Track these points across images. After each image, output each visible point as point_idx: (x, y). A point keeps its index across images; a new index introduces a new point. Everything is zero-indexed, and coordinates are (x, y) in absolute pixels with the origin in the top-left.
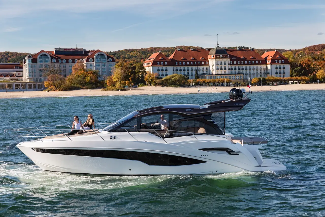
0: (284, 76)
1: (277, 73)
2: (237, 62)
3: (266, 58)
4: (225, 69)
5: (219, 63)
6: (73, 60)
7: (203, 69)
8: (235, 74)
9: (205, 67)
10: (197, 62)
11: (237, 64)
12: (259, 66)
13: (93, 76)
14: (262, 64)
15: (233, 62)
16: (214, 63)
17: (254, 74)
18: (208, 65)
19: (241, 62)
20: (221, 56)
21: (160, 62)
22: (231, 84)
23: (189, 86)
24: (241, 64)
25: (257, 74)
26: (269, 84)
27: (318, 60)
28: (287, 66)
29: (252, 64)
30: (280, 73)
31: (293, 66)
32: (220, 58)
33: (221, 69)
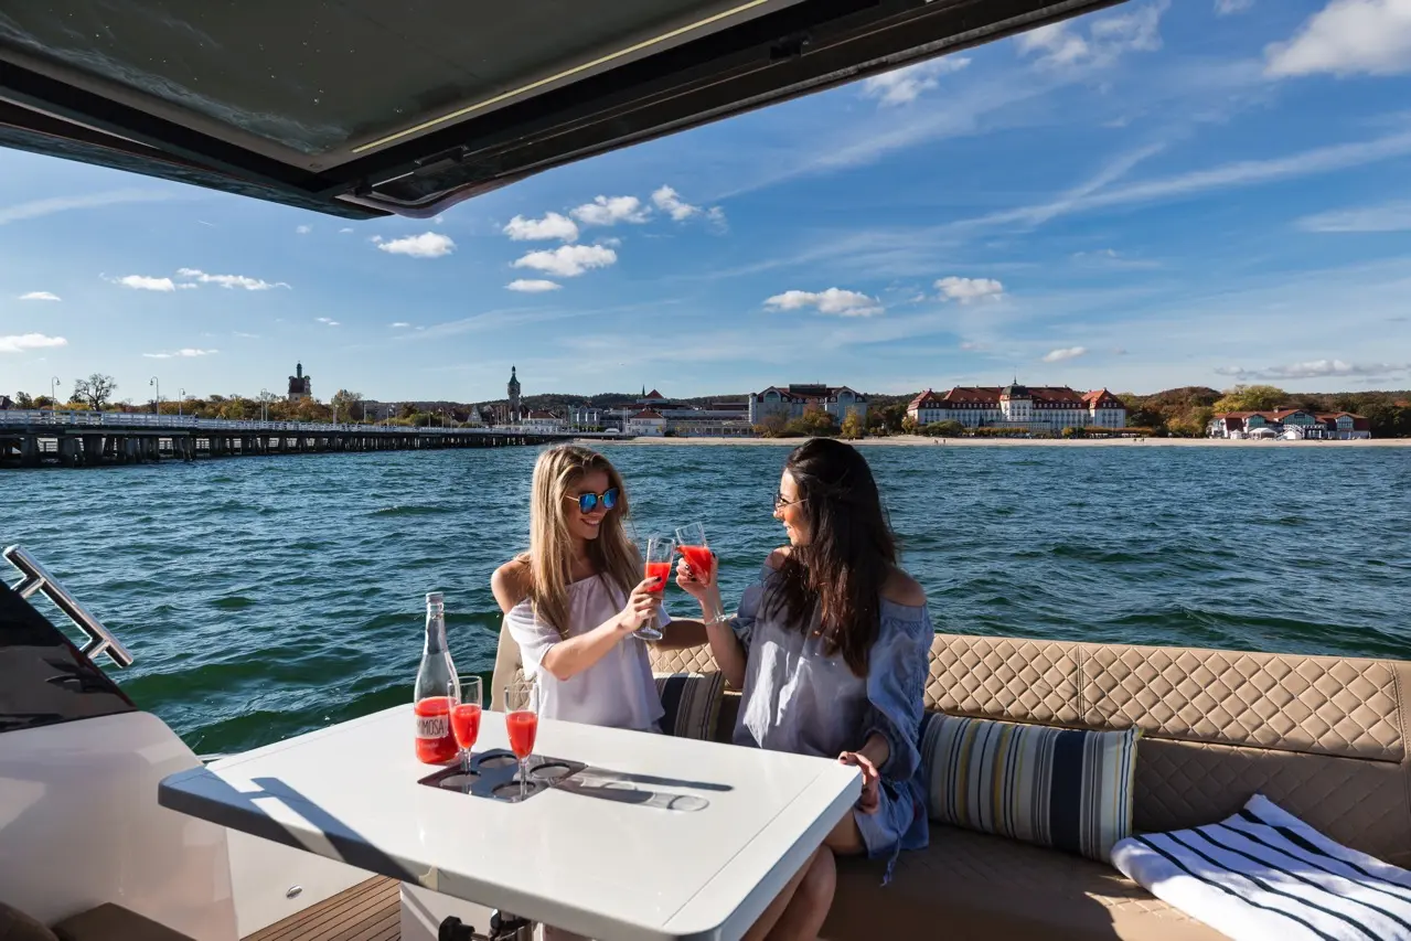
0: (1115, 426)
1: (1104, 421)
2: (1043, 406)
3: (1089, 400)
4: (1024, 414)
5: (1016, 406)
6: (804, 400)
7: (992, 415)
8: (1040, 421)
9: (995, 412)
10: (984, 404)
11: (1043, 408)
12: (1077, 411)
13: (825, 419)
14: (1082, 408)
15: (1037, 406)
16: (1008, 406)
17: (1062, 422)
18: (1000, 408)
19: (1049, 406)
20: (1020, 397)
21: (928, 406)
22: (1028, 434)
23: (968, 437)
24: (1048, 408)
25: (1068, 422)
26: (1088, 437)
27: (1173, 403)
28: (1121, 413)
29: (1065, 408)
30: (1110, 422)
31: (1130, 412)
32: (1017, 400)
33: (1019, 414)
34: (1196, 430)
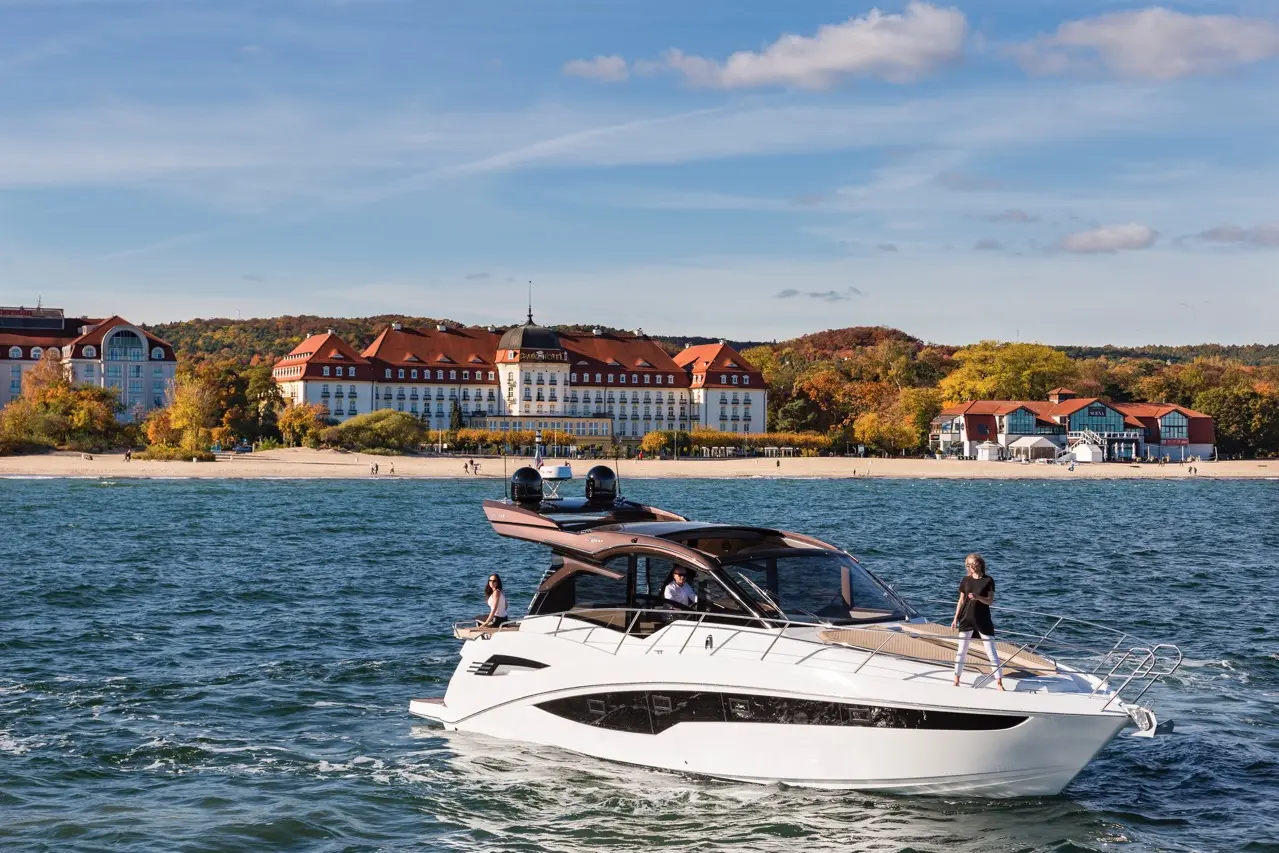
0: (746, 428)
1: (723, 418)
2: (592, 378)
3: (689, 367)
4: (553, 398)
5: (534, 378)
6: (26, 350)
7: (479, 398)
8: (586, 415)
9: (485, 390)
10: (459, 371)
11: (592, 383)
12: (665, 393)
13: (99, 409)
14: (676, 385)
15: (580, 378)
16: (517, 377)
17: (647, 417)
18: (497, 382)
19: (605, 378)
20: (540, 354)
21: (333, 367)
22: (573, 448)
23: (431, 453)
24: (605, 384)
25: (659, 417)
26: (699, 455)
27: (859, 379)
28: (758, 397)
29: (641, 384)
30: (735, 418)
31: (777, 399)
32: (536, 361)
33: (540, 398)
34: (910, 440)
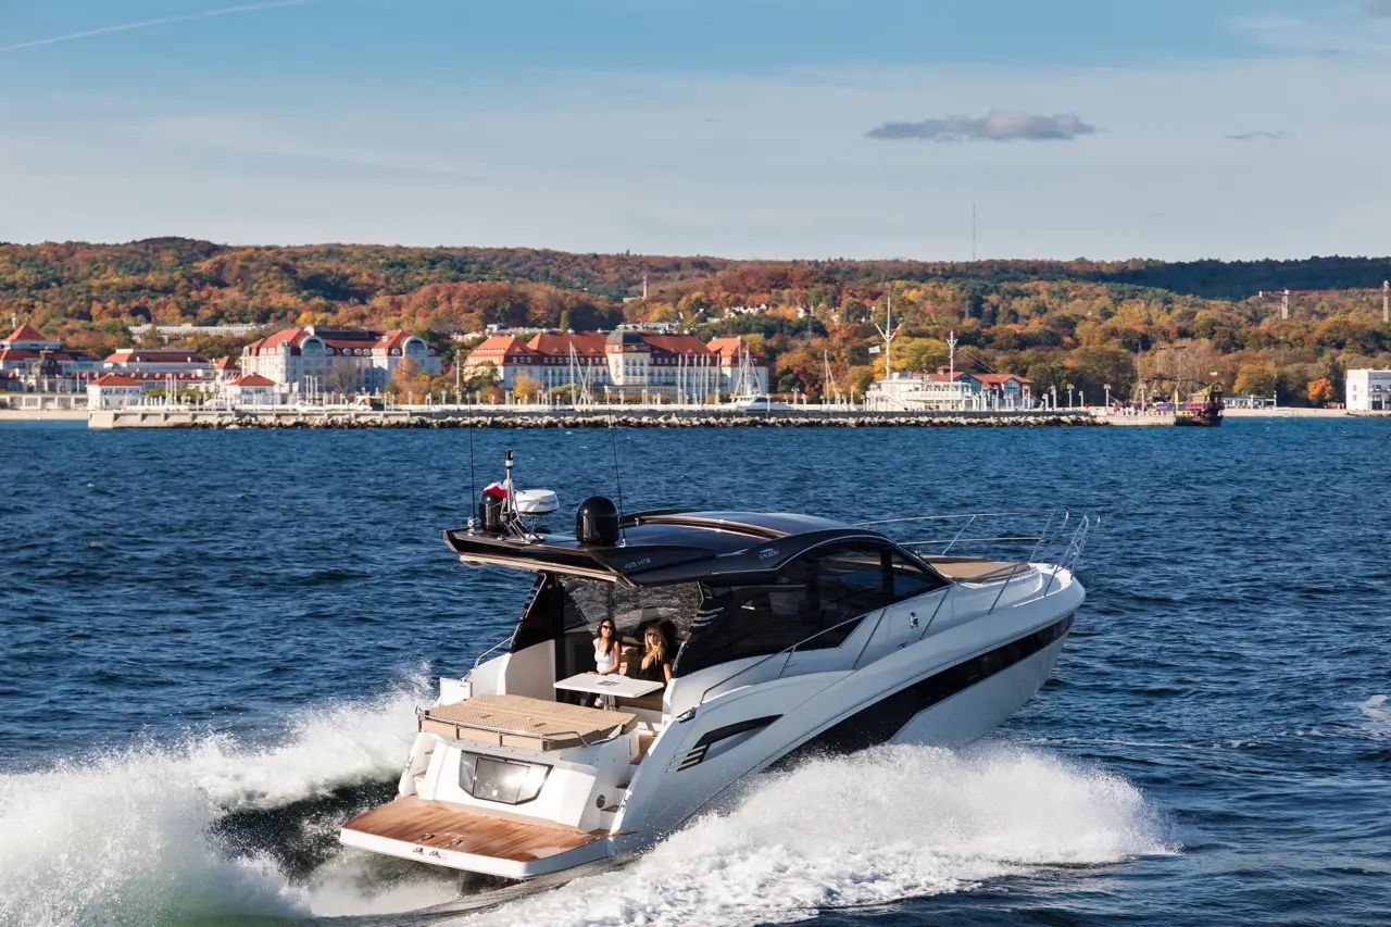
2: (663, 361)
3: (719, 353)
4: (642, 374)
5: (631, 362)
7: (597, 373)
8: (659, 384)
9: (601, 369)
11: (663, 365)
12: (706, 370)
14: (713, 365)
15: (656, 360)
16: (621, 362)
18: (607, 364)
19: (670, 361)
20: (634, 348)
21: (518, 357)
24: (670, 364)
29: (692, 365)
32: (631, 352)
33: (634, 374)
